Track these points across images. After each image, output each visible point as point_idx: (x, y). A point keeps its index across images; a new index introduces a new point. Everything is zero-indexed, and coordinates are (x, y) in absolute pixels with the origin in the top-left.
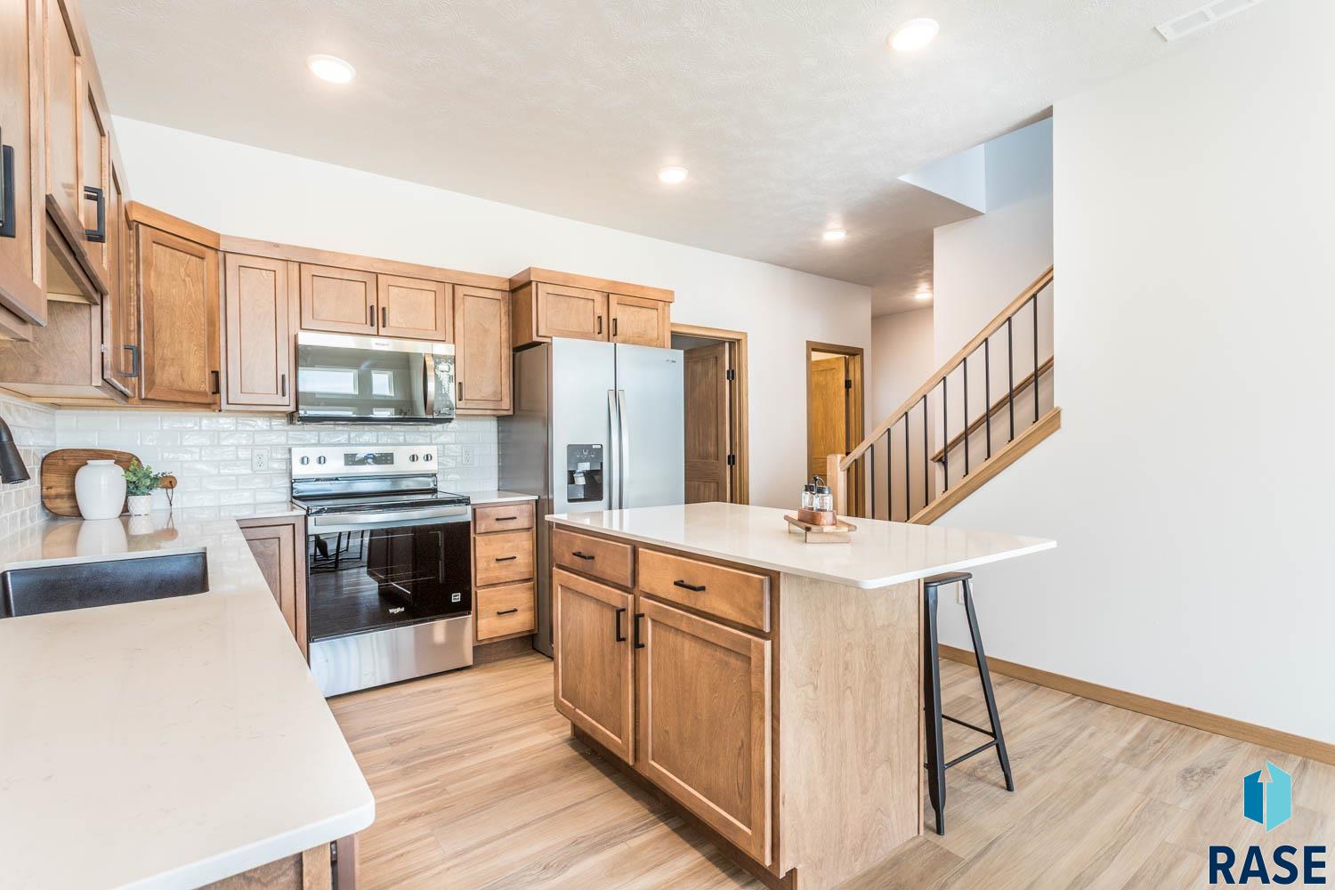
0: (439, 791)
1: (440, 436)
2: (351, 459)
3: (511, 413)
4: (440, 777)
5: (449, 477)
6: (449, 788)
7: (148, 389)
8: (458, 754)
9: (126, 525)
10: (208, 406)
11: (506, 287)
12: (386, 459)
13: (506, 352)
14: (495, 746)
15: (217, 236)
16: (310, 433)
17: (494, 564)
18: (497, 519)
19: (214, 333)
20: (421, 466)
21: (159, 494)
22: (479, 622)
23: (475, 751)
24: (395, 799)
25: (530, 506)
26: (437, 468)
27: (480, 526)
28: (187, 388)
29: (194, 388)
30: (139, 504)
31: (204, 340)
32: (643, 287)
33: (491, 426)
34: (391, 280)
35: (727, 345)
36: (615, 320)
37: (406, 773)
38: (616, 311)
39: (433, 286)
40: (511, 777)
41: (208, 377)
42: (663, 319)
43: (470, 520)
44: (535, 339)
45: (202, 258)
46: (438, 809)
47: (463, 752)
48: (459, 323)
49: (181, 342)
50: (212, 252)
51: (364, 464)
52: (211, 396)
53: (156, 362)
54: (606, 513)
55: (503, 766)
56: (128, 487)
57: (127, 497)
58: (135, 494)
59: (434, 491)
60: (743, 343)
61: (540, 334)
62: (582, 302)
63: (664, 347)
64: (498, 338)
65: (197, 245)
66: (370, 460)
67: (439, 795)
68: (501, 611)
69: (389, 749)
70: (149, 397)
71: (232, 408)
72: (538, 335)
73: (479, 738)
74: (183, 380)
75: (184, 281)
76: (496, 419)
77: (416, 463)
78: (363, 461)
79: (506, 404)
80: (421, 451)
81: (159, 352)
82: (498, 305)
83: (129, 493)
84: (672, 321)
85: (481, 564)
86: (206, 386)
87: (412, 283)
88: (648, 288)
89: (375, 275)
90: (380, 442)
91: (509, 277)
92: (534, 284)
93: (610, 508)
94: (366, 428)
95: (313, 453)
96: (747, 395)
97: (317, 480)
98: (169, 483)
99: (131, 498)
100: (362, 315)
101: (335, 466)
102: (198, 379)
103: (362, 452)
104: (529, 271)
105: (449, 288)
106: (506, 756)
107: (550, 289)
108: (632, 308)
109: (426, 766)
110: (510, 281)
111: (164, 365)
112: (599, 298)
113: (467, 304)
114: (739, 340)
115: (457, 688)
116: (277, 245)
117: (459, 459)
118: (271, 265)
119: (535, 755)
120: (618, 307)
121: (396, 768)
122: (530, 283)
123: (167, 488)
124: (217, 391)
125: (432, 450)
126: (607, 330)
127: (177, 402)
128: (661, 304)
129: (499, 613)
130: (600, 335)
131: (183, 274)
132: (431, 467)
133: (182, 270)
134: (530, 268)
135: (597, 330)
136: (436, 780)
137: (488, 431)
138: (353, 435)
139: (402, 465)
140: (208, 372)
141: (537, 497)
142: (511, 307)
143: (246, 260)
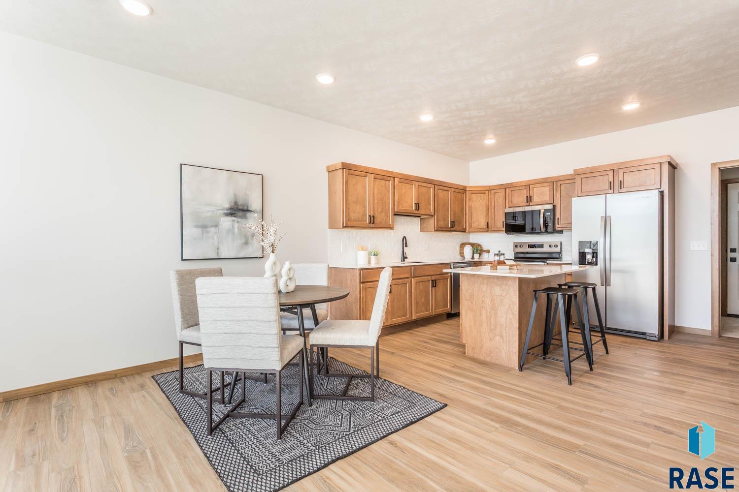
2: (529, 247)
12: (541, 246)
15: (489, 187)
19: (488, 212)
21: (485, 254)
29: (482, 227)
31: (485, 215)
32: (643, 160)
34: (534, 186)
36: (621, 181)
38: (623, 177)
41: (486, 224)
42: (660, 173)
45: (484, 194)
48: (558, 195)
49: (479, 217)
50: (488, 191)
61: (578, 196)
65: (483, 191)
70: (471, 231)
71: (493, 231)
74: (479, 225)
75: (480, 201)
77: (551, 248)
81: (473, 219)
83: (473, 253)
87: (541, 185)
88: (647, 159)
89: (529, 186)
92: (576, 176)
98: (488, 252)
100: (524, 200)
102: (483, 224)
105: (554, 183)
107: (583, 176)
111: (474, 223)
112: (611, 173)
113: (562, 188)
116: (502, 185)
118: (500, 191)
124: (488, 227)
126: (617, 187)
127: (478, 231)
130: (611, 190)
132: (557, 249)
133: (480, 198)
135: (609, 188)
143: (496, 191)
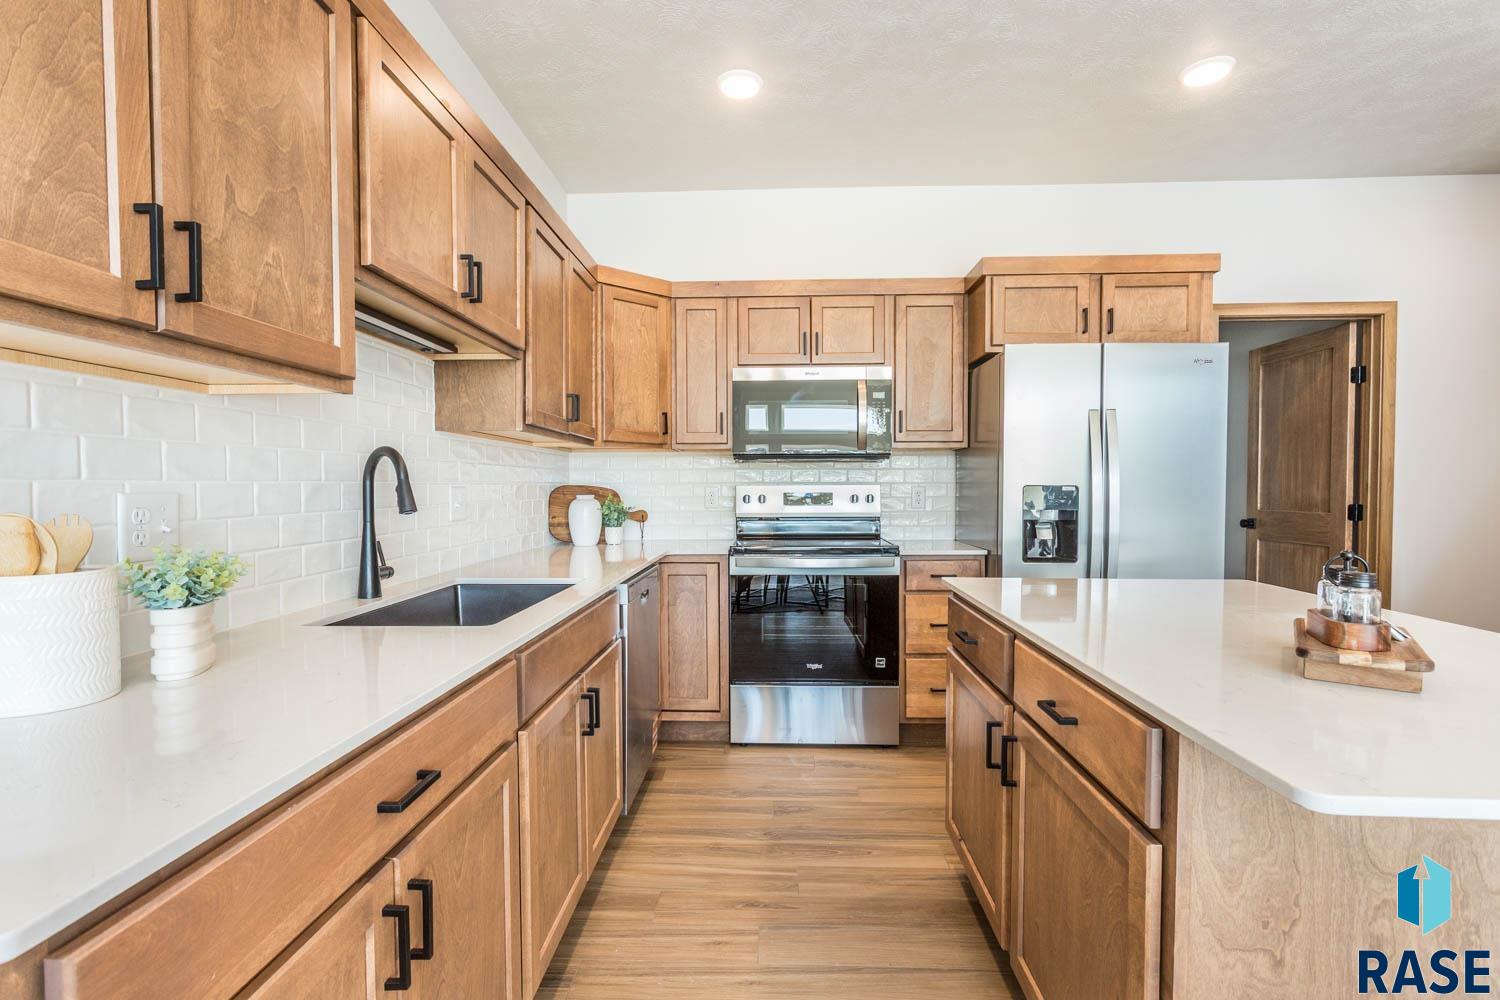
0: (790, 884)
1: (886, 475)
2: (788, 500)
3: (964, 445)
4: (800, 868)
5: (896, 522)
6: (803, 885)
7: (608, 435)
8: (831, 847)
9: (603, 553)
10: (661, 445)
11: (961, 289)
12: (824, 499)
13: (959, 371)
14: (875, 852)
15: (670, 284)
16: (752, 471)
17: (927, 630)
18: (933, 576)
19: (666, 376)
20: (860, 508)
21: (632, 526)
22: (908, 696)
23: (851, 852)
24: (746, 876)
25: (977, 563)
26: (879, 510)
27: (911, 582)
28: (641, 429)
29: (647, 430)
30: (613, 534)
31: (656, 384)
32: (1161, 257)
33: (948, 462)
34: (826, 301)
35: (1353, 328)
36: (1111, 311)
37: (770, 851)
38: (1114, 298)
39: (870, 301)
40: (873, 900)
41: (660, 420)
42: (1199, 301)
43: (898, 573)
44: (988, 349)
45: (656, 307)
46: (778, 906)
47: (840, 848)
48: (901, 340)
49: (636, 388)
50: (664, 300)
51: (803, 504)
52: (662, 436)
53: (615, 407)
54: (1082, 582)
55: (869, 880)
56: (603, 519)
57: (603, 530)
58: (609, 526)
59: (876, 537)
60: (1387, 322)
61: (994, 343)
62: (1058, 292)
63: (1198, 341)
64: (949, 353)
65: (649, 296)
66: (808, 500)
67: (789, 889)
68: (935, 688)
69: (770, 816)
70: (609, 439)
71: (680, 447)
72: (992, 345)
73: (863, 837)
74: (638, 422)
75: (640, 330)
76: (954, 453)
77: (855, 505)
78: (801, 501)
79: (959, 434)
80: (862, 491)
81: (618, 397)
82: (949, 316)
83: (604, 525)
84: (1216, 300)
85: (912, 628)
86: (658, 428)
87: (847, 301)
88: (1171, 257)
89: (808, 299)
90: (822, 481)
91: (964, 276)
92: (988, 280)
93: (1088, 575)
94: (808, 465)
95: (754, 492)
96: (1393, 405)
97: (761, 519)
98: (641, 517)
99: (607, 529)
100: (795, 344)
101: (774, 506)
102: (650, 422)
103: (799, 491)
104: (982, 263)
105: (889, 301)
106: (880, 869)
107: (1010, 282)
108: (1141, 291)
109: (793, 849)
110: (966, 280)
111: (622, 410)
112: (1083, 283)
113: (910, 317)
114: (1377, 317)
115: (871, 768)
116: (718, 284)
117: (908, 501)
118: (711, 304)
119: (913, 882)
120: (1117, 291)
121: (765, 841)
122: (983, 278)
123: (639, 521)
124: (666, 433)
125: (876, 490)
126: (1098, 325)
127: (633, 443)
128: (1194, 278)
129: (933, 691)
130: (1086, 335)
131: (639, 325)
132: (874, 509)
133: (638, 321)
134: (982, 260)
135: (1081, 328)
136: (794, 871)
137: (944, 467)
138: (795, 473)
139: (841, 506)
140: (659, 413)
141: (985, 552)
142: (966, 314)
143: (694, 304)
